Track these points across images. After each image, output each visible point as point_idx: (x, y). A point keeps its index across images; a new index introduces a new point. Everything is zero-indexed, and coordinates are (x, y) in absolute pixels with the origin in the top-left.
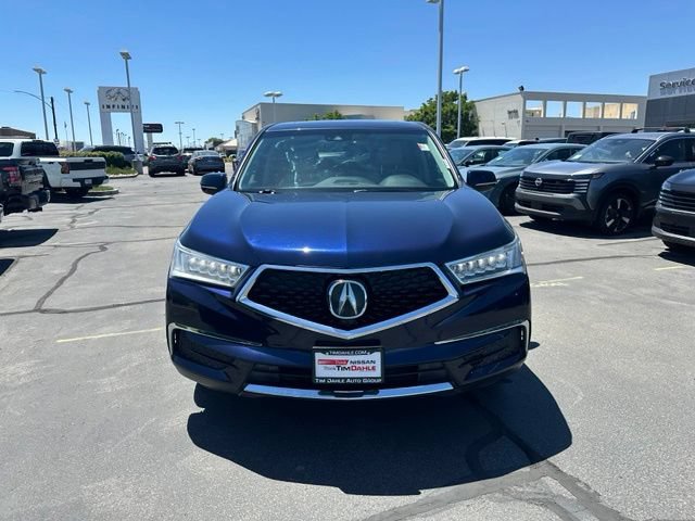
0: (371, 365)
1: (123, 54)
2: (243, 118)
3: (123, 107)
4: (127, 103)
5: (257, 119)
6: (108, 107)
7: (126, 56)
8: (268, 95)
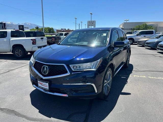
0: (47, 86)
1: (90, 13)
2: (120, 26)
3: (92, 25)
4: (93, 24)
5: (123, 26)
6: (89, 25)
7: (91, 14)
8: (125, 20)
